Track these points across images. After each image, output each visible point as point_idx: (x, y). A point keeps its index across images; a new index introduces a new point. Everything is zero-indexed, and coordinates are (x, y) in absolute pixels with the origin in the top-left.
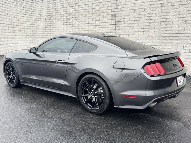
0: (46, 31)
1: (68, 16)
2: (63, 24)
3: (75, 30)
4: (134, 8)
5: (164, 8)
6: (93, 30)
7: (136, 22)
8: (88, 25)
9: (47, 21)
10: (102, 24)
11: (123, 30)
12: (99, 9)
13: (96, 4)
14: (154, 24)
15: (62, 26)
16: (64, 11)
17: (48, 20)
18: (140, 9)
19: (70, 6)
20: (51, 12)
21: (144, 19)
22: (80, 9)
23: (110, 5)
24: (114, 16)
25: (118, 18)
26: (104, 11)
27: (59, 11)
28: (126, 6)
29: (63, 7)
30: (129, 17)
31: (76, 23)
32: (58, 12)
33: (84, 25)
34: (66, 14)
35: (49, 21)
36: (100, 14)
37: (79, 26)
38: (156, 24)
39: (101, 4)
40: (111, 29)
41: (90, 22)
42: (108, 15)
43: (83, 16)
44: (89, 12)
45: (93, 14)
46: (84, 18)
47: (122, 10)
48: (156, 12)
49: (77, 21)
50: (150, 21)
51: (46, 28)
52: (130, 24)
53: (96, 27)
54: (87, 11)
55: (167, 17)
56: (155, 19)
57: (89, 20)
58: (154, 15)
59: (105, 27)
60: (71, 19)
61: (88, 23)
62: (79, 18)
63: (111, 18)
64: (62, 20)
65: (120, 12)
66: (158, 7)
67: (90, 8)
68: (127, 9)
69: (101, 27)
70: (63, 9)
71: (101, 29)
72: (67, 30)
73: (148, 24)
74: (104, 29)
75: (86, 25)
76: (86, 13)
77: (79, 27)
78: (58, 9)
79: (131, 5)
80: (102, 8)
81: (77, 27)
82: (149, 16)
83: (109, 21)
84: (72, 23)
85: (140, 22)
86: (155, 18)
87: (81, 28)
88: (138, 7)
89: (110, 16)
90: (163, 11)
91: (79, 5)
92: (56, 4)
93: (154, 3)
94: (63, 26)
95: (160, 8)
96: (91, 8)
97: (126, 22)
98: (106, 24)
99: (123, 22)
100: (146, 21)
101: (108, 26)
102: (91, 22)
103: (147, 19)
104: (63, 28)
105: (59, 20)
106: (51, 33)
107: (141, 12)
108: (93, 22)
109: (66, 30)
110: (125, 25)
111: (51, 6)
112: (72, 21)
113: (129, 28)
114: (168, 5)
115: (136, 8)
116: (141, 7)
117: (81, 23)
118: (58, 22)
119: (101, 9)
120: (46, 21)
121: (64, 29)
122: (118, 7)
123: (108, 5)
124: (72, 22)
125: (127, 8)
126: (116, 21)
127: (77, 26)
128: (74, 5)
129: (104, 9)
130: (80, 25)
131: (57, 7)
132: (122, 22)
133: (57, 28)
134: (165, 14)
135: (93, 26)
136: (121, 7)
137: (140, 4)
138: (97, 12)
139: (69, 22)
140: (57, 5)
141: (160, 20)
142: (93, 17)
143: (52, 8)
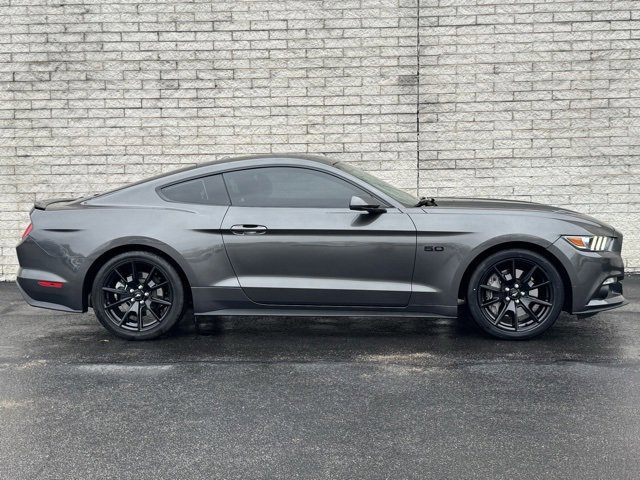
0: (21, 133)
1: (167, 72)
2: (138, 104)
3: (213, 131)
4: (491, 60)
5: (598, 65)
6: (312, 131)
7: (502, 106)
8: (283, 111)
9: (29, 87)
10: (358, 110)
11: (451, 135)
12: (338, 53)
13: (322, 34)
14: (569, 114)
15: (129, 112)
16: (145, 46)
17: (31, 83)
18: (513, 63)
19: (183, 27)
20: (53, 48)
21: (531, 96)
22: (237, 46)
23: (393, 42)
24: (412, 81)
25: (429, 92)
26: (365, 62)
27: (107, 47)
28: (460, 51)
29: (139, 31)
30: (474, 89)
31: (219, 103)
32: (102, 51)
33: (266, 113)
34: (159, 59)
35: (42, 86)
36: (347, 71)
37: (237, 113)
38: (576, 115)
39: (348, 33)
40: (399, 128)
41: (292, 102)
42: (382, 76)
43: (254, 76)
44: (287, 60)
45: (308, 70)
46: (265, 83)
47: (442, 62)
48: (572, 76)
49: (222, 95)
50: (553, 106)
51: (18, 123)
52: (480, 112)
53: (329, 121)
54: (281, 55)
55: (612, 95)
56: (571, 100)
57: (289, 92)
58: (566, 85)
59: (373, 120)
60: (185, 85)
61: (284, 102)
62: (235, 84)
63: (398, 90)
64: (127, 86)
65: (436, 71)
66: (579, 62)
67: (291, 44)
68: (465, 61)
69: (352, 120)
70: (137, 37)
71: (349, 128)
72: (165, 132)
73: (547, 115)
74: (365, 129)
75: (275, 111)
76: (272, 65)
77: (235, 122)
78: (105, 37)
79: (480, 48)
80: (352, 48)
81: (227, 119)
82: (550, 87)
83: (386, 100)
84: (194, 104)
85: (518, 106)
86: (569, 95)
87: (247, 122)
88: (510, 58)
89: (394, 81)
90: (594, 75)
91: (232, 27)
92: (88, 12)
93: (566, 47)
94: (139, 113)
95: (587, 66)
96: (297, 45)
97: (464, 106)
98: (376, 110)
99: (452, 106)
100: (537, 105)
101: (387, 119)
102: (300, 102)
103: (541, 97)
104: (137, 123)
105: (110, 86)
106: (53, 143)
107: (518, 74)
108: (310, 103)
109: (157, 130)
110: (459, 116)
111: (51, 19)
112: (193, 94)
113: (477, 127)
114: (612, 57)
115: (501, 59)
116: (521, 57)
117: (246, 102)
118: (105, 95)
119: (350, 54)
120: (17, 86)
121: (141, 128)
122: (428, 51)
123: (381, 42)
124: (193, 99)
125: (465, 56)
126: (421, 100)
127: (223, 116)
128: (208, 27)
129: (362, 53)
130: (243, 110)
131: (97, 28)
132: (446, 106)
133: (98, 123)
134: (604, 84)
135: (310, 118)
136: (440, 52)
137: (513, 48)
138: (331, 63)
139: (177, 95)
140: (96, 19)
141: (588, 104)
142: (310, 80)
143: (60, 28)
